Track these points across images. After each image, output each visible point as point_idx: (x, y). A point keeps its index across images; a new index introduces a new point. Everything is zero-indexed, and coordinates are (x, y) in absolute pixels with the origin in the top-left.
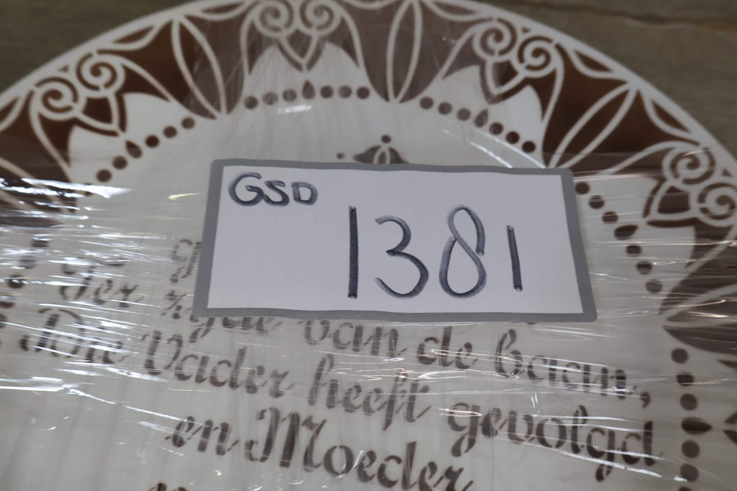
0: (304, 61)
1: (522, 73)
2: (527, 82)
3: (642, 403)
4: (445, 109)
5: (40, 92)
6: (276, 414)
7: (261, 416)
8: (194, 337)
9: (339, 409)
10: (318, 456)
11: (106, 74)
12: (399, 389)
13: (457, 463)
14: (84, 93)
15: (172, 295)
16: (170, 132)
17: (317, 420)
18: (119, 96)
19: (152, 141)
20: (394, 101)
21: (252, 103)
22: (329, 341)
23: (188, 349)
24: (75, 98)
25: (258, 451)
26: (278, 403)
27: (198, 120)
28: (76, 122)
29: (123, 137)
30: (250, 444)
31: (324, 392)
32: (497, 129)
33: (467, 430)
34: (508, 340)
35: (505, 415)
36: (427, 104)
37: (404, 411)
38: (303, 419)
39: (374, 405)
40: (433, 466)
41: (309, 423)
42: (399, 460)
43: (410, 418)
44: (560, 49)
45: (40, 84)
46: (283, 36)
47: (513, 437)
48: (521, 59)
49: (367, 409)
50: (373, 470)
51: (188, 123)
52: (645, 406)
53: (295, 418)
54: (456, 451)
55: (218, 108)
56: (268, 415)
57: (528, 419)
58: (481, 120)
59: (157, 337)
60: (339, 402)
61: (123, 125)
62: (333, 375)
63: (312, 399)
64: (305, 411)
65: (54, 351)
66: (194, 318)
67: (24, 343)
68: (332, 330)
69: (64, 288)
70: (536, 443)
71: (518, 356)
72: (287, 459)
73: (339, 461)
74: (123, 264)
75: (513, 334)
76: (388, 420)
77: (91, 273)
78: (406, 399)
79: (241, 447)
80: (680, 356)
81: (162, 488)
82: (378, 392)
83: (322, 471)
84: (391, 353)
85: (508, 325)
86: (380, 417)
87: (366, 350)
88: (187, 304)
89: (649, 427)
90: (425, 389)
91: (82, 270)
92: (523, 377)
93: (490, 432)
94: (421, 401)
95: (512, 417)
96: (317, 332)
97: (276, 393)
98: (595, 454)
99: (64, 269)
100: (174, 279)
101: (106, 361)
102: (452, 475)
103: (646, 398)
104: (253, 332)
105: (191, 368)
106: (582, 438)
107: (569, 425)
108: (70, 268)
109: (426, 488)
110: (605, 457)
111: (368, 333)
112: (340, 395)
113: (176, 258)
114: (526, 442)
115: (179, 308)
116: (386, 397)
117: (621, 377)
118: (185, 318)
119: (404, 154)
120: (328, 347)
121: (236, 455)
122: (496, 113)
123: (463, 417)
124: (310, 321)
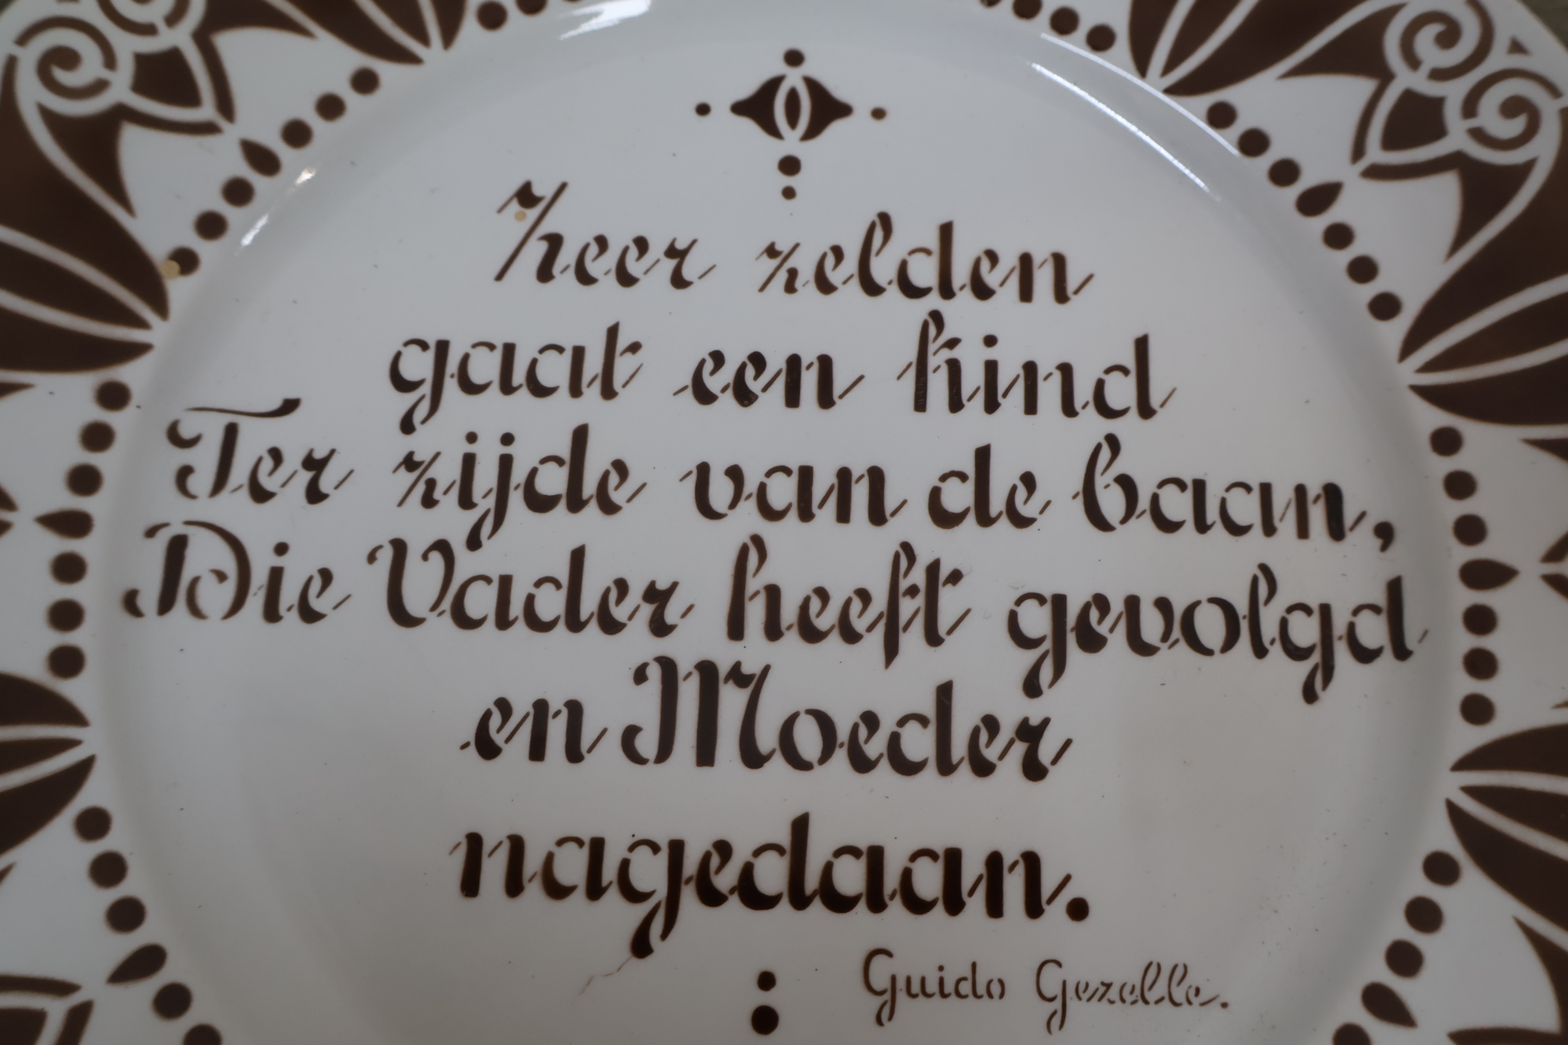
3: (1378, 542)
5: (29, 56)
6: (668, 666)
7: (640, 676)
8: (474, 542)
9: (792, 639)
10: (767, 738)
12: (904, 584)
13: (1035, 711)
14: (127, 46)
15: (410, 463)
16: (331, 107)
17: (751, 667)
18: (203, 38)
19: (297, 134)
21: (493, 16)
22: (749, 507)
23: (467, 564)
24: (110, 61)
25: (647, 744)
26: (665, 646)
27: (385, 69)
28: (122, 114)
29: (231, 135)
30: (630, 734)
31: (755, 613)
33: (1047, 645)
34: (1105, 453)
35: (1117, 606)
37: (918, 628)
38: (724, 669)
39: (858, 623)
40: (991, 724)
41: (738, 676)
42: (923, 720)
43: (933, 637)
45: (25, 37)
47: (1138, 644)
49: (848, 634)
50: (875, 747)
51: (365, 82)
52: (1384, 548)
53: (707, 670)
54: (1032, 687)
55: (424, 39)
56: (655, 675)
57: (1163, 605)
59: (399, 547)
60: (789, 627)
61: (226, 106)
62: (771, 574)
63: (736, 629)
64: (725, 655)
65: (195, 610)
66: (466, 501)
67: (130, 602)
68: (751, 486)
69: (184, 473)
70: (1183, 648)
71: (1126, 484)
72: (706, 755)
73: (808, 740)
74: (289, 406)
75: (1113, 442)
76: (891, 650)
77: (231, 433)
78: (920, 601)
79: (612, 744)
80: (1446, 442)
81: (474, 842)
82: (864, 596)
83: (778, 765)
84: (877, 515)
85: (1101, 427)
86: (875, 641)
87: (826, 515)
88: (447, 472)
89: (1395, 588)
90: (955, 577)
91: (212, 431)
92: (1143, 524)
93: (1092, 642)
94: (950, 601)
95: (1132, 604)
96: (720, 491)
97: (660, 628)
98: (1296, 653)
99: (175, 437)
100: (407, 426)
101: (309, 615)
102: (1030, 733)
103: (1385, 533)
104: (592, 510)
105: (481, 602)
106: (1269, 629)
107: (1242, 607)
108: (186, 432)
109: (983, 768)
110: (1316, 658)
111: (823, 481)
112: (789, 613)
113: (401, 384)
114: (1164, 651)
115: (431, 484)
116: (880, 603)
117: (1333, 495)
118: (449, 502)
119: (837, 89)
120: (747, 520)
121: (607, 759)
123: (1036, 622)
124: (703, 473)
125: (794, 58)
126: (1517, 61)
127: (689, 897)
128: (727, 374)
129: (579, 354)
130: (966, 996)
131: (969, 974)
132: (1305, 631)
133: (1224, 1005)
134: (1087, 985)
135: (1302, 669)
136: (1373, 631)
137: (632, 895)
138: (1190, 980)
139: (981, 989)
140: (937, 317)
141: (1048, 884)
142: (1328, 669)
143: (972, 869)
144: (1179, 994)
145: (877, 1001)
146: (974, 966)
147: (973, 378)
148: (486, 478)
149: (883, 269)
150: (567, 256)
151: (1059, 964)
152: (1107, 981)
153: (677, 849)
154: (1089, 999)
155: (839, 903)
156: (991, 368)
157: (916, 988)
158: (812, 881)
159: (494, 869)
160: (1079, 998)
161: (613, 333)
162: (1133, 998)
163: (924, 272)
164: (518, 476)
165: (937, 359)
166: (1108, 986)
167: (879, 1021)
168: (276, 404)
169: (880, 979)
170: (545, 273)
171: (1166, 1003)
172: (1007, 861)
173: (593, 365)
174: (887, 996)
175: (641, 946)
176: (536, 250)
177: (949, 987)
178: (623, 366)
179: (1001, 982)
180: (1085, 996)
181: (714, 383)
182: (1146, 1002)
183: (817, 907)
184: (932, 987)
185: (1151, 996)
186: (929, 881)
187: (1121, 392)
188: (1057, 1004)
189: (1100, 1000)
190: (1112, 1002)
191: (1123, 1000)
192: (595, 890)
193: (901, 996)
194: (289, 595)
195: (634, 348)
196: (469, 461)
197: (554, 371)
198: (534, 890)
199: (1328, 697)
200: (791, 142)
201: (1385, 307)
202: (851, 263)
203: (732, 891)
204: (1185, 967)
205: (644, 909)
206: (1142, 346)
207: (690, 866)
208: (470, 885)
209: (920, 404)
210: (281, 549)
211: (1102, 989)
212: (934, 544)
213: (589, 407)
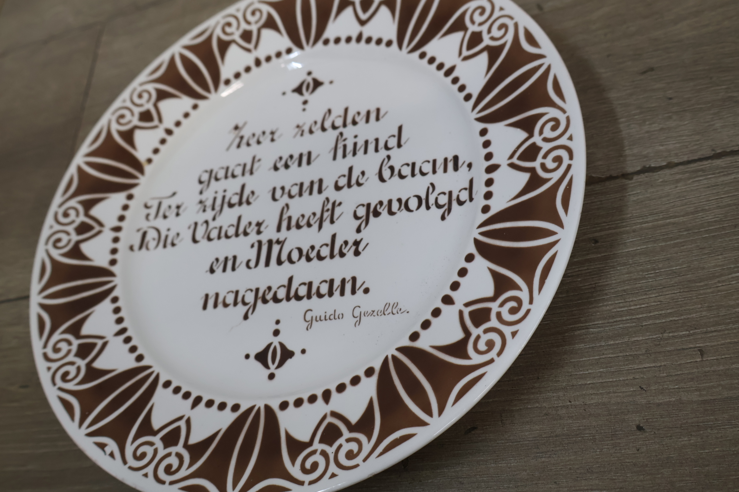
0: (251, 46)
2: (381, 3)
3: (468, 169)
4: (337, 40)
5: (114, 119)
6: (260, 243)
7: (252, 246)
8: (214, 219)
9: (293, 229)
10: (284, 257)
11: (146, 96)
12: (325, 209)
13: (358, 237)
14: (137, 110)
15: (201, 202)
16: (186, 115)
17: (281, 239)
18: (155, 105)
19: (178, 124)
20: (307, 48)
21: (227, 82)
22: (286, 196)
23: (212, 224)
24: (133, 115)
25: (252, 264)
26: (260, 237)
27: (200, 102)
28: (136, 127)
29: (162, 128)
30: (248, 262)
31: (284, 224)
32: (369, 40)
33: (364, 218)
34: (386, 160)
35: (385, 203)
36: (326, 42)
37: (328, 220)
38: (274, 240)
39: (312, 222)
40: (346, 242)
41: (278, 242)
42: (327, 245)
43: (332, 222)
45: (114, 113)
46: (237, 37)
47: (391, 213)
49: (309, 225)
50: (313, 255)
51: (195, 107)
52: (469, 170)
53: (270, 242)
54: (359, 230)
55: (210, 92)
56: (256, 245)
57: (399, 200)
58: (359, 39)
59: (196, 224)
60: (293, 226)
61: (160, 120)
62: (289, 214)
63: (279, 229)
64: (275, 236)
65: (147, 249)
66: (213, 209)
67: (131, 248)
68: (286, 190)
69: (147, 216)
70: (405, 212)
71: (392, 168)
72: (268, 263)
73: (295, 256)
74: (174, 194)
75: (389, 157)
76: (320, 227)
77: (160, 204)
78: (330, 212)
79: (244, 264)
80: (484, 132)
81: (207, 296)
82: (314, 214)
83: (287, 264)
84: (320, 191)
85: (386, 153)
86: (316, 226)
87: (306, 194)
88: (209, 203)
89: (471, 182)
90: (340, 204)
91: (155, 204)
92: (396, 178)
93: (377, 214)
94: (338, 211)
95: (390, 202)
96: (278, 193)
97: (259, 232)
98: (439, 206)
99: (146, 207)
100: (201, 193)
101: (173, 245)
102: (357, 243)
103: (470, 166)
104: (244, 206)
105: (214, 234)
106: (432, 201)
107: (423, 196)
108: (149, 205)
109: (342, 255)
110: (446, 207)
111: (306, 185)
112: (293, 222)
113: (201, 182)
114: (399, 214)
115: (205, 206)
116: (318, 215)
117: (456, 159)
118: (209, 210)
119: (320, 78)
120: (285, 199)
121: (242, 269)
122: (367, 31)
123: (362, 212)
124: (274, 189)
125: (309, 73)
126: (502, 13)
127: (259, 302)
128: (283, 162)
129: (245, 165)
130: (332, 319)
131: (333, 313)
132: (443, 200)
133: (408, 312)
134: (367, 312)
135: (441, 211)
136: (464, 196)
137: (244, 303)
138: (399, 307)
139: (337, 317)
140: (341, 134)
141: (358, 285)
142: (449, 210)
143: (337, 284)
144: (395, 311)
145: (307, 324)
146: (335, 311)
147: (350, 148)
148: (219, 202)
149: (327, 124)
150: (244, 141)
151: (359, 307)
152: (373, 310)
153: (257, 290)
154: (368, 316)
155: (299, 298)
156: (355, 144)
157: (318, 319)
158: (292, 293)
159: (211, 302)
160: (365, 316)
161: (254, 158)
162: (381, 314)
163: (339, 122)
164: (227, 200)
165: (340, 145)
166: (373, 311)
167: (307, 329)
168: (170, 193)
169: (308, 318)
170: (239, 146)
171: (391, 314)
172: (347, 280)
173: (248, 167)
174: (310, 322)
175: (246, 317)
176: (237, 141)
177: (327, 318)
178: (256, 165)
179: (342, 314)
180: (366, 315)
181: (279, 165)
182: (385, 314)
183: (293, 301)
184: (323, 318)
185: (386, 313)
186: (324, 289)
187: (393, 142)
188: (358, 319)
189: (371, 316)
190: (374, 316)
191: (378, 315)
192: (235, 304)
193: (314, 322)
194: (169, 240)
195: (259, 160)
196: (215, 199)
197: (238, 171)
198: (220, 306)
199: (448, 218)
200: (306, 96)
201: (468, 97)
202: (319, 125)
203: (271, 299)
204: (397, 303)
205: (247, 307)
206: (400, 129)
207: (260, 294)
208: (205, 307)
209: (335, 158)
210: (169, 230)
211: (372, 312)
212: (334, 195)
213: (247, 179)
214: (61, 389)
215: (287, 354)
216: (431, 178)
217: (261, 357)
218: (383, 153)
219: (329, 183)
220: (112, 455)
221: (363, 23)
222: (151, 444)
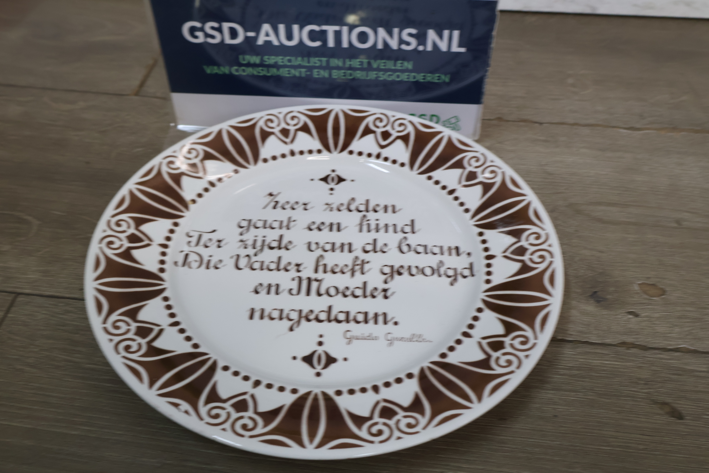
0: (288, 140)
1: (395, 134)
2: (398, 138)
3: (468, 256)
4: (360, 154)
5: (165, 162)
6: (300, 279)
7: (293, 280)
8: (256, 255)
9: (329, 273)
10: (323, 291)
11: (194, 153)
12: (356, 264)
13: (386, 286)
14: (186, 162)
15: (242, 241)
17: (319, 279)
18: (201, 162)
19: (220, 180)
20: (335, 153)
21: (265, 161)
22: (320, 250)
23: (254, 259)
25: (294, 292)
26: (300, 274)
27: (240, 170)
28: (184, 174)
29: (206, 179)
30: (291, 290)
31: (321, 269)
32: (386, 159)
33: (390, 275)
34: (404, 240)
35: (406, 267)
36: (351, 152)
37: (359, 271)
38: (313, 278)
39: (345, 271)
40: (376, 289)
41: (317, 280)
42: (360, 288)
43: (362, 273)
44: (411, 122)
45: (164, 159)
46: (276, 130)
47: (411, 274)
48: (393, 128)
49: (343, 272)
50: (348, 293)
51: (236, 172)
53: (309, 280)
54: (386, 282)
55: (249, 164)
56: (297, 280)
57: (417, 267)
58: (378, 156)
60: (329, 271)
61: (205, 174)
62: (324, 262)
63: (316, 271)
64: (313, 276)
65: (190, 267)
66: (254, 248)
67: (176, 264)
68: (321, 246)
69: (189, 243)
70: (422, 275)
71: (409, 246)
72: (308, 293)
73: (332, 291)
74: (214, 231)
75: (406, 238)
76: (353, 275)
77: (200, 237)
78: (360, 267)
79: (286, 292)
80: (481, 234)
81: (253, 311)
82: (346, 266)
83: (325, 296)
84: (350, 251)
85: (403, 235)
86: (349, 274)
87: (338, 251)
88: (250, 242)
89: (471, 265)
90: (368, 262)
91: (196, 235)
92: (412, 253)
93: (400, 274)
94: (367, 267)
95: (410, 267)
96: (313, 247)
97: (298, 271)
98: (449, 277)
99: (189, 236)
100: (241, 234)
101: (216, 268)
102: (385, 290)
103: (469, 254)
104: (284, 250)
105: (257, 266)
106: (442, 272)
107: (436, 268)
108: (191, 234)
109: (374, 297)
110: (453, 278)
111: (338, 245)
112: (329, 268)
113: (240, 227)
114: (417, 276)
115: (246, 245)
116: (350, 267)
117: (457, 248)
118: (250, 248)
119: (343, 176)
120: (319, 252)
121: (285, 295)
122: (385, 152)
123: (387, 270)
124: (309, 244)
125: (333, 171)
126: (492, 164)
127: (303, 320)
128: (316, 226)
129: (281, 222)
132: (451, 273)
133: (431, 342)
134: (398, 338)
135: (450, 280)
136: (467, 272)
137: (289, 319)
138: (423, 337)
139: (373, 338)
140: (365, 216)
141: (389, 318)
142: (455, 280)
143: (371, 315)
144: (420, 340)
145: (347, 340)
146: (370, 334)
147: (373, 226)
148: (259, 244)
149: (353, 207)
150: (279, 205)
151: (391, 334)
153: (300, 311)
155: (339, 322)
156: (377, 225)
157: (357, 338)
158: (333, 317)
159: (257, 315)
161: (290, 219)
162: (408, 341)
163: (362, 208)
164: (267, 243)
165: (365, 223)
166: (404, 338)
167: (347, 344)
168: (211, 231)
169: (348, 335)
170: (274, 208)
171: (416, 342)
172: (379, 314)
173: (285, 224)
174: (350, 339)
175: (291, 329)
176: (273, 204)
177: (365, 338)
178: (292, 224)
179: (377, 337)
180: (397, 340)
181: (312, 227)
182: (411, 341)
183: (334, 323)
184: (360, 338)
186: (360, 317)
187: (408, 229)
188: (391, 341)
189: (400, 341)
190: (403, 341)
191: (406, 341)
192: (281, 319)
193: (353, 339)
194: (212, 264)
195: (294, 221)
196: (255, 241)
197: (276, 225)
198: (266, 318)
199: (456, 285)
200: (332, 185)
201: (467, 211)
202: (345, 207)
203: (313, 319)
204: (421, 335)
205: (292, 322)
206: (413, 221)
208: (251, 317)
209: (361, 231)
210: (211, 256)
211: (401, 339)
212: (363, 256)
213: (284, 231)
214: (124, 357)
215: (330, 360)
216: (439, 257)
217: (308, 359)
218: (401, 235)
219: (357, 246)
220: (186, 412)
221: (383, 147)
222: (223, 408)
